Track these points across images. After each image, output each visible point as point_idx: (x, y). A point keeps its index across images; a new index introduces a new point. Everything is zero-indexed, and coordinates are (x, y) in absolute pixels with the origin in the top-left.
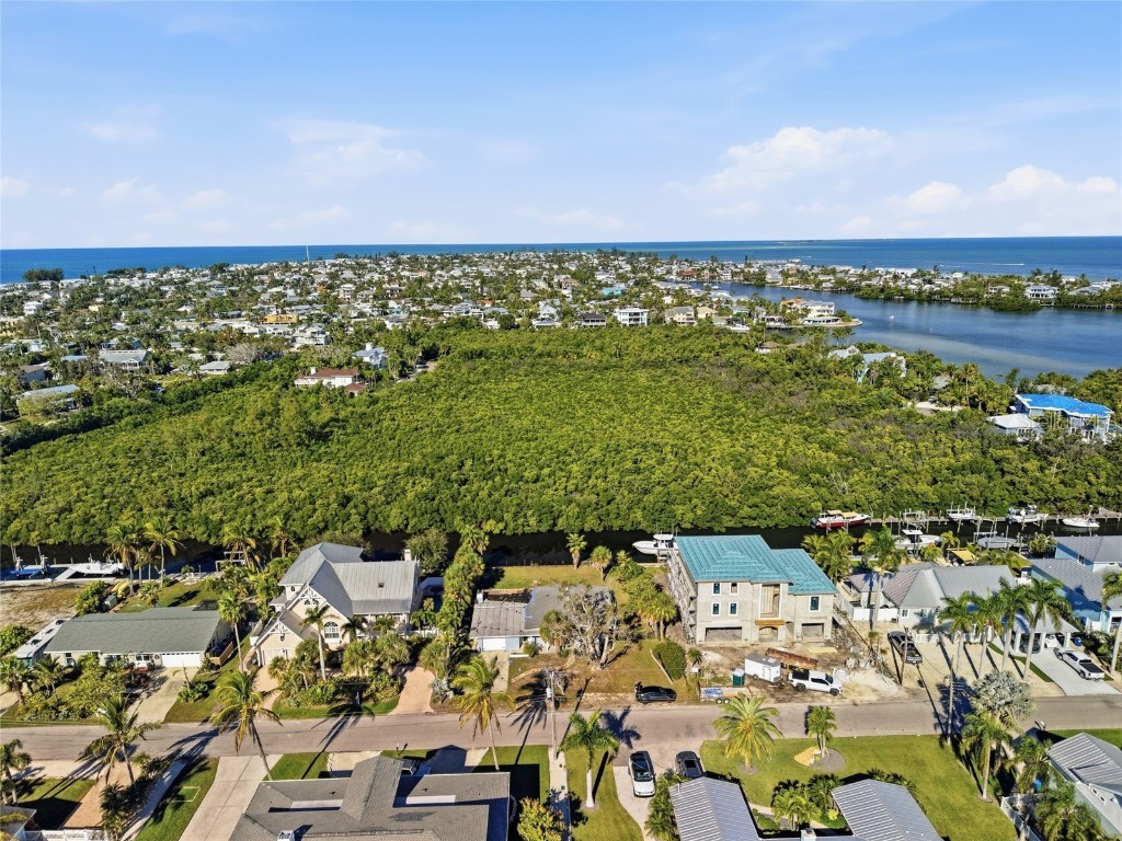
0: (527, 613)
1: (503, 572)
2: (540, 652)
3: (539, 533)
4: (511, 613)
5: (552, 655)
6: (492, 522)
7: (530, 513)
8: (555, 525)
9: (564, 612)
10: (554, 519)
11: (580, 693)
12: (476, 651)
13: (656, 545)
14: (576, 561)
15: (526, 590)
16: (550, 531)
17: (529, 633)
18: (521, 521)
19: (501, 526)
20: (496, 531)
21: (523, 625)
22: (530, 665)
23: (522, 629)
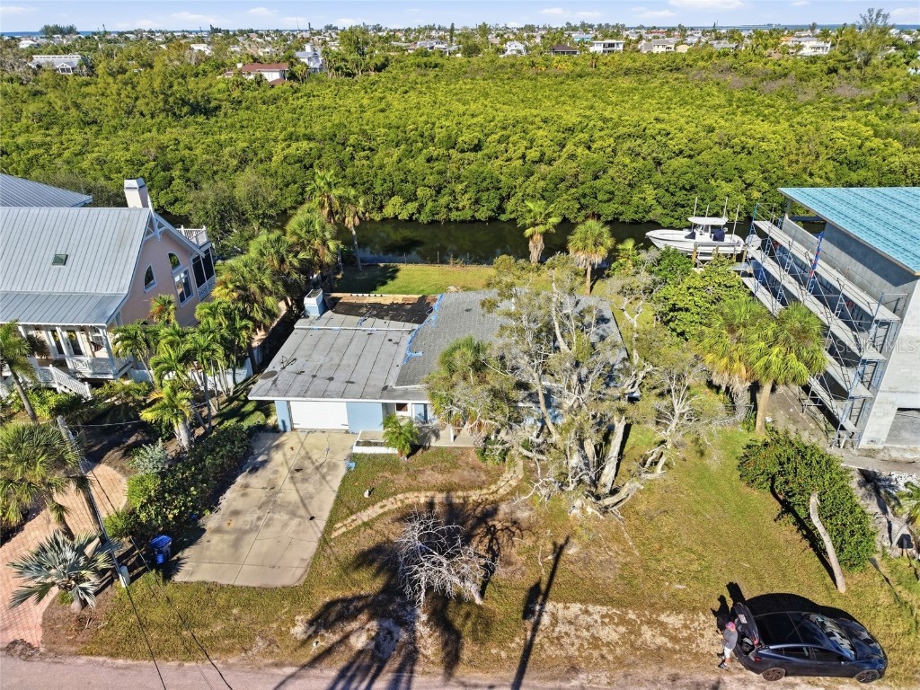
0: (412, 347)
1: (397, 270)
2: (434, 443)
3: (474, 221)
4: (376, 341)
5: (464, 451)
6: (397, 200)
7: (460, 187)
8: (501, 209)
9: (496, 344)
10: (502, 199)
11: (536, 596)
12: (275, 430)
13: (692, 236)
14: (535, 255)
15: (423, 298)
16: (492, 220)
17: (406, 394)
18: (444, 200)
19: (412, 207)
20: (404, 216)
21: (395, 372)
22: (401, 480)
23: (391, 383)
